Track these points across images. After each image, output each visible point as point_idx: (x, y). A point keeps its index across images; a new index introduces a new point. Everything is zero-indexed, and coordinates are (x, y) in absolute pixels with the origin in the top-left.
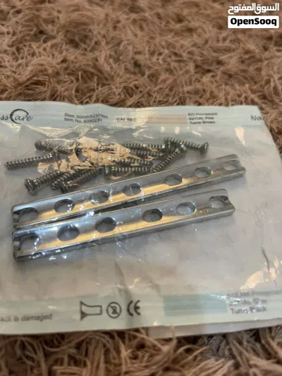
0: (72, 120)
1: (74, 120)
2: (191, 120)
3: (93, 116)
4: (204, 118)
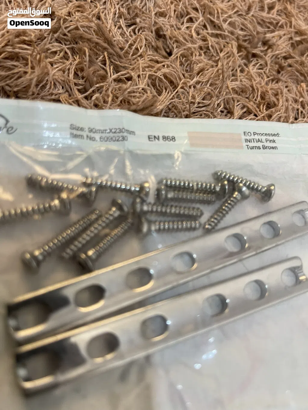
0: (81, 137)
1: (85, 137)
2: (248, 143)
3: (113, 131)
4: (264, 140)
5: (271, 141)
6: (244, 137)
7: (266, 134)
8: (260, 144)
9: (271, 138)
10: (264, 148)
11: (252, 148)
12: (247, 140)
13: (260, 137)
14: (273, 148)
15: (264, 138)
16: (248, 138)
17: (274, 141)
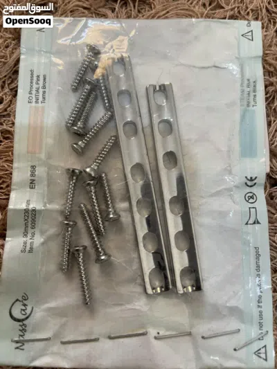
1: (32, 241)
2: (40, 101)
3: (26, 218)
4: (37, 86)
5: (38, 80)
6: (34, 104)
7: (31, 83)
8: (41, 91)
9: (35, 78)
10: (44, 87)
11: (44, 98)
12: (37, 102)
13: (34, 89)
14: (45, 79)
15: (35, 86)
16: (34, 100)
17: (38, 76)
